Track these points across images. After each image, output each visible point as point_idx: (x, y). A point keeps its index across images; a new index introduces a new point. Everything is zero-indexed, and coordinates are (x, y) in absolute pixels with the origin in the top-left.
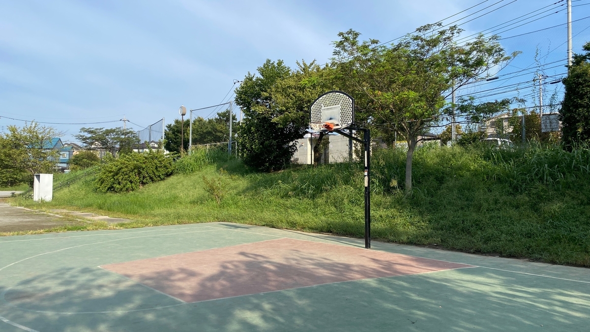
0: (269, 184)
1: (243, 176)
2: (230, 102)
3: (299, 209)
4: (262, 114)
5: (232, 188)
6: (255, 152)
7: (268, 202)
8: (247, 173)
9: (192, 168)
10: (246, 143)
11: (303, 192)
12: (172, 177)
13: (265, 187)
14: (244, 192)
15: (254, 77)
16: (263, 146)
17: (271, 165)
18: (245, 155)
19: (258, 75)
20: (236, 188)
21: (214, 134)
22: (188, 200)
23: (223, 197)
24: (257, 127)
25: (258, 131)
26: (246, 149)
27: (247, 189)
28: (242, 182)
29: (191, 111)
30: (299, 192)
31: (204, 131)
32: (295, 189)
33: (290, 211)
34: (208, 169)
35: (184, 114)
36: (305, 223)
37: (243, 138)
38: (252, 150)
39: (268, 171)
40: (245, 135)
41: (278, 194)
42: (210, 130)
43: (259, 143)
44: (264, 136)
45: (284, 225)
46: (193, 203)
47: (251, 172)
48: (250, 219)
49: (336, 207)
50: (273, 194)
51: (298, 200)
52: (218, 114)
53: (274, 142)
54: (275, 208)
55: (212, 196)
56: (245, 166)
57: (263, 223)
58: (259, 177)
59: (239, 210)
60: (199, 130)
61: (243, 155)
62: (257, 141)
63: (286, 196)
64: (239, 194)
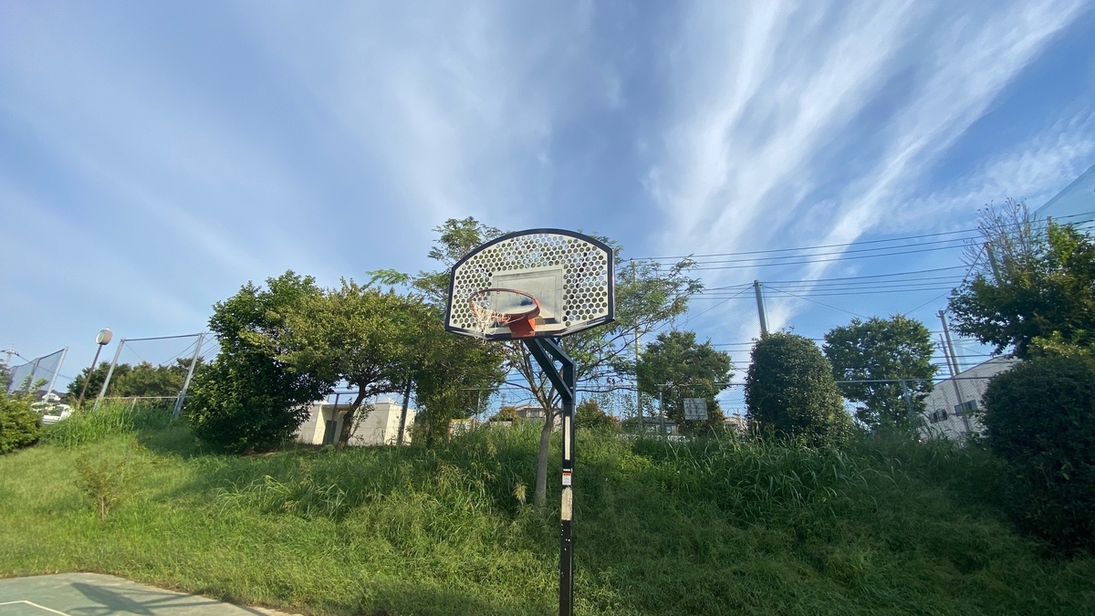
0: (238, 480)
1: (186, 458)
2: (201, 334)
3: (304, 545)
4: (259, 347)
5: (150, 484)
6: (224, 414)
7: (227, 522)
8: (196, 453)
9: (81, 437)
10: (211, 396)
11: (318, 502)
12: (31, 449)
13: (230, 490)
14: (176, 494)
15: (257, 290)
16: (245, 406)
17: (251, 441)
18: (202, 418)
19: (267, 289)
20: (160, 483)
21: (162, 389)
22: (33, 503)
23: (118, 503)
24: (242, 371)
25: (242, 377)
26: (208, 408)
27: (187, 488)
28: (180, 472)
29: (123, 341)
30: (309, 503)
31: (147, 382)
32: (297, 495)
33: (280, 550)
34: (116, 440)
35: (105, 342)
36: (316, 586)
37: (207, 387)
38: (220, 410)
39: (242, 451)
40: (213, 382)
41: (256, 503)
42: (157, 381)
43: (238, 399)
44: (252, 387)
45: (260, 592)
46: (44, 511)
47: (207, 452)
48: (166, 572)
49: (392, 541)
50: (244, 503)
51: (303, 523)
52: (178, 360)
53: (269, 400)
54: (241, 538)
55: (93, 502)
56: (197, 439)
57: (202, 584)
58: (221, 463)
59: (149, 539)
60: (138, 380)
61: (197, 418)
62: (234, 394)
63: (276, 509)
64: (160, 499)
